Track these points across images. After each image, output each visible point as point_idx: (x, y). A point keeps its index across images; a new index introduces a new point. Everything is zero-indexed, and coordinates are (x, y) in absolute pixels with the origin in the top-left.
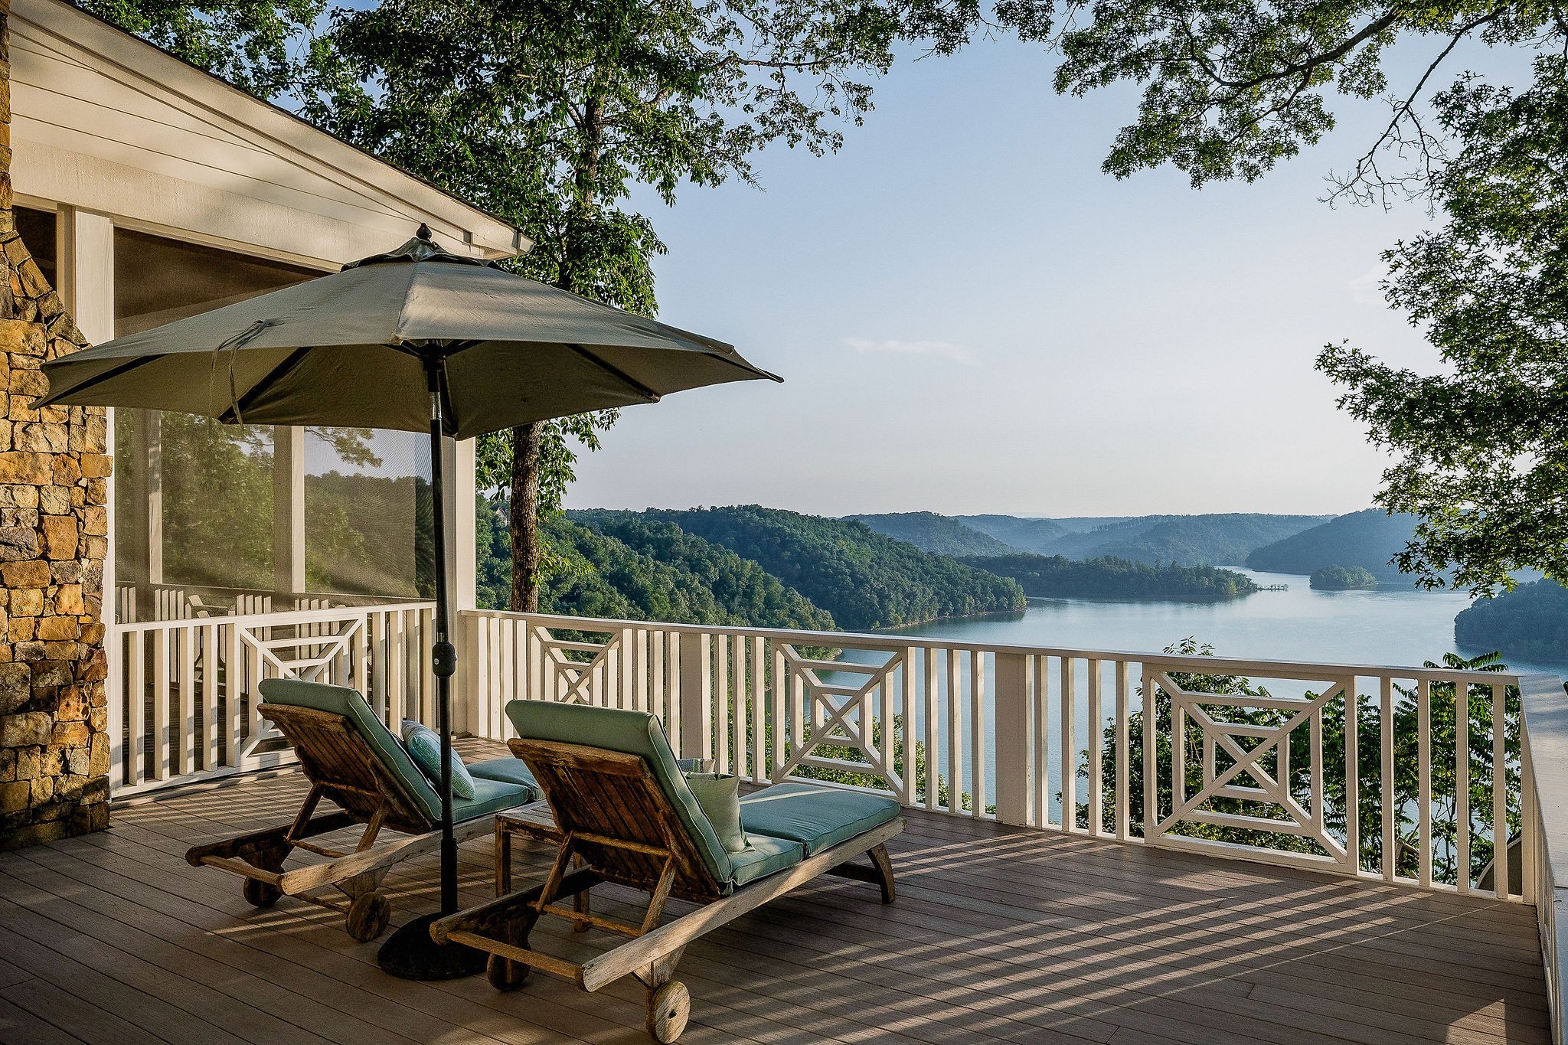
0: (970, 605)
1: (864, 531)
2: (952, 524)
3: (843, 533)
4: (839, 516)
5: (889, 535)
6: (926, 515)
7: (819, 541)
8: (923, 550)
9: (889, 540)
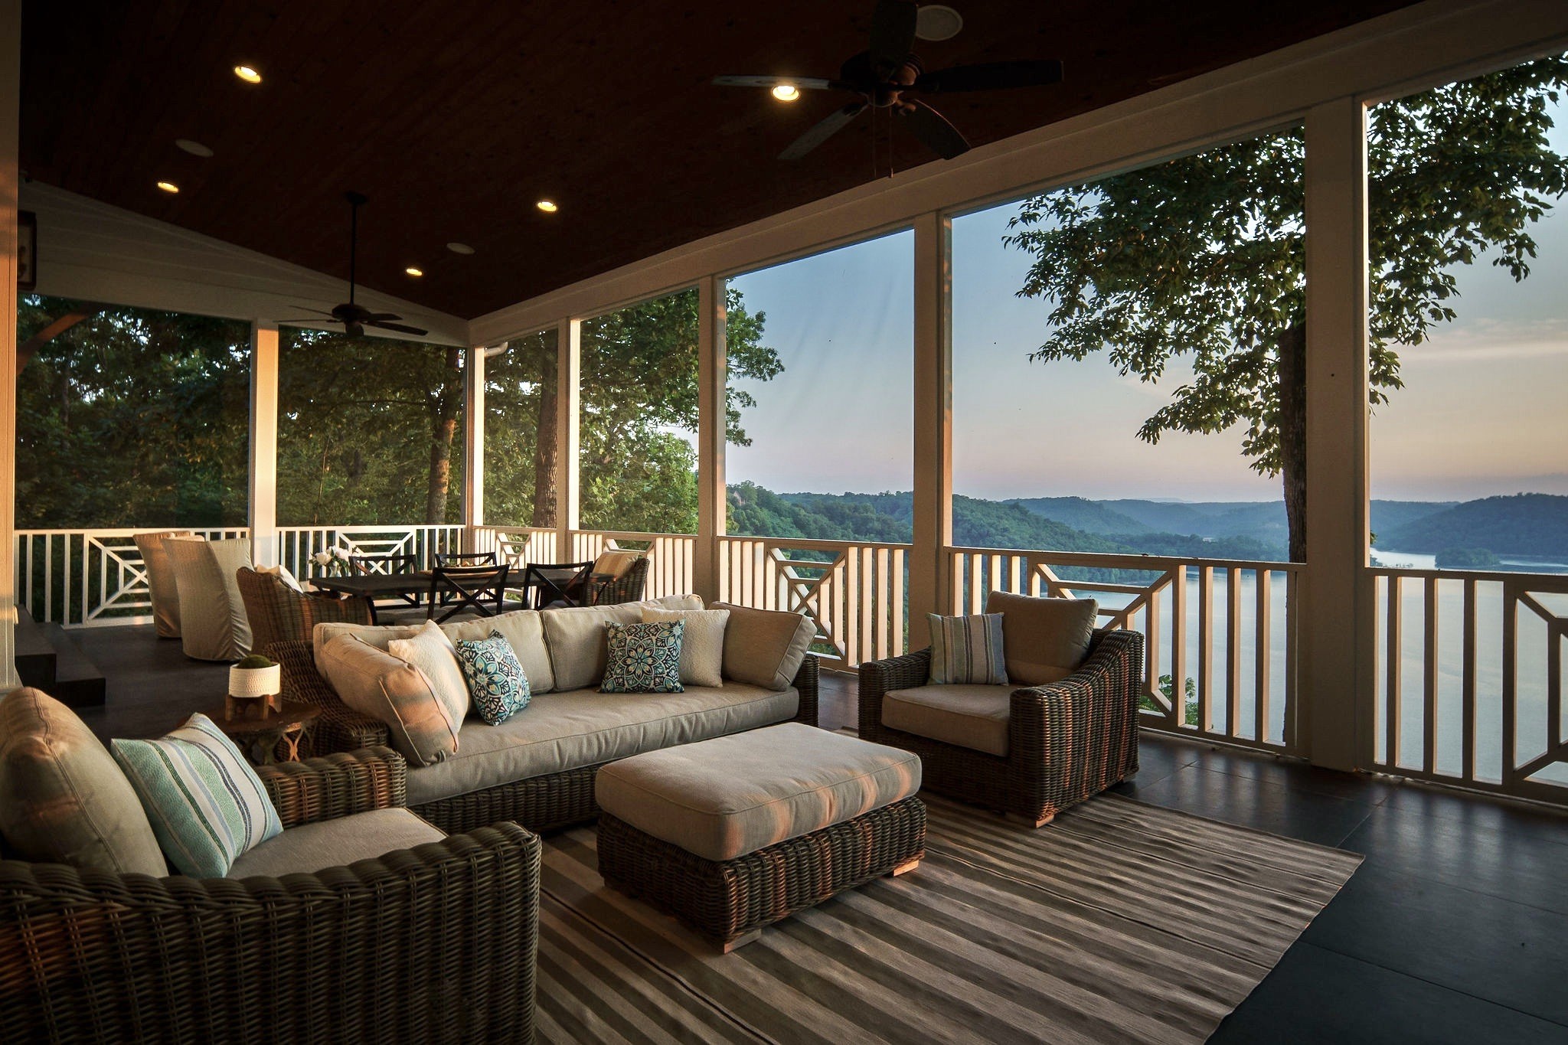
0: (1116, 576)
1: (1024, 512)
2: (1098, 508)
3: (1005, 513)
4: (1000, 500)
5: (1045, 516)
6: (1074, 499)
7: (985, 521)
8: (1074, 528)
9: (1045, 520)
